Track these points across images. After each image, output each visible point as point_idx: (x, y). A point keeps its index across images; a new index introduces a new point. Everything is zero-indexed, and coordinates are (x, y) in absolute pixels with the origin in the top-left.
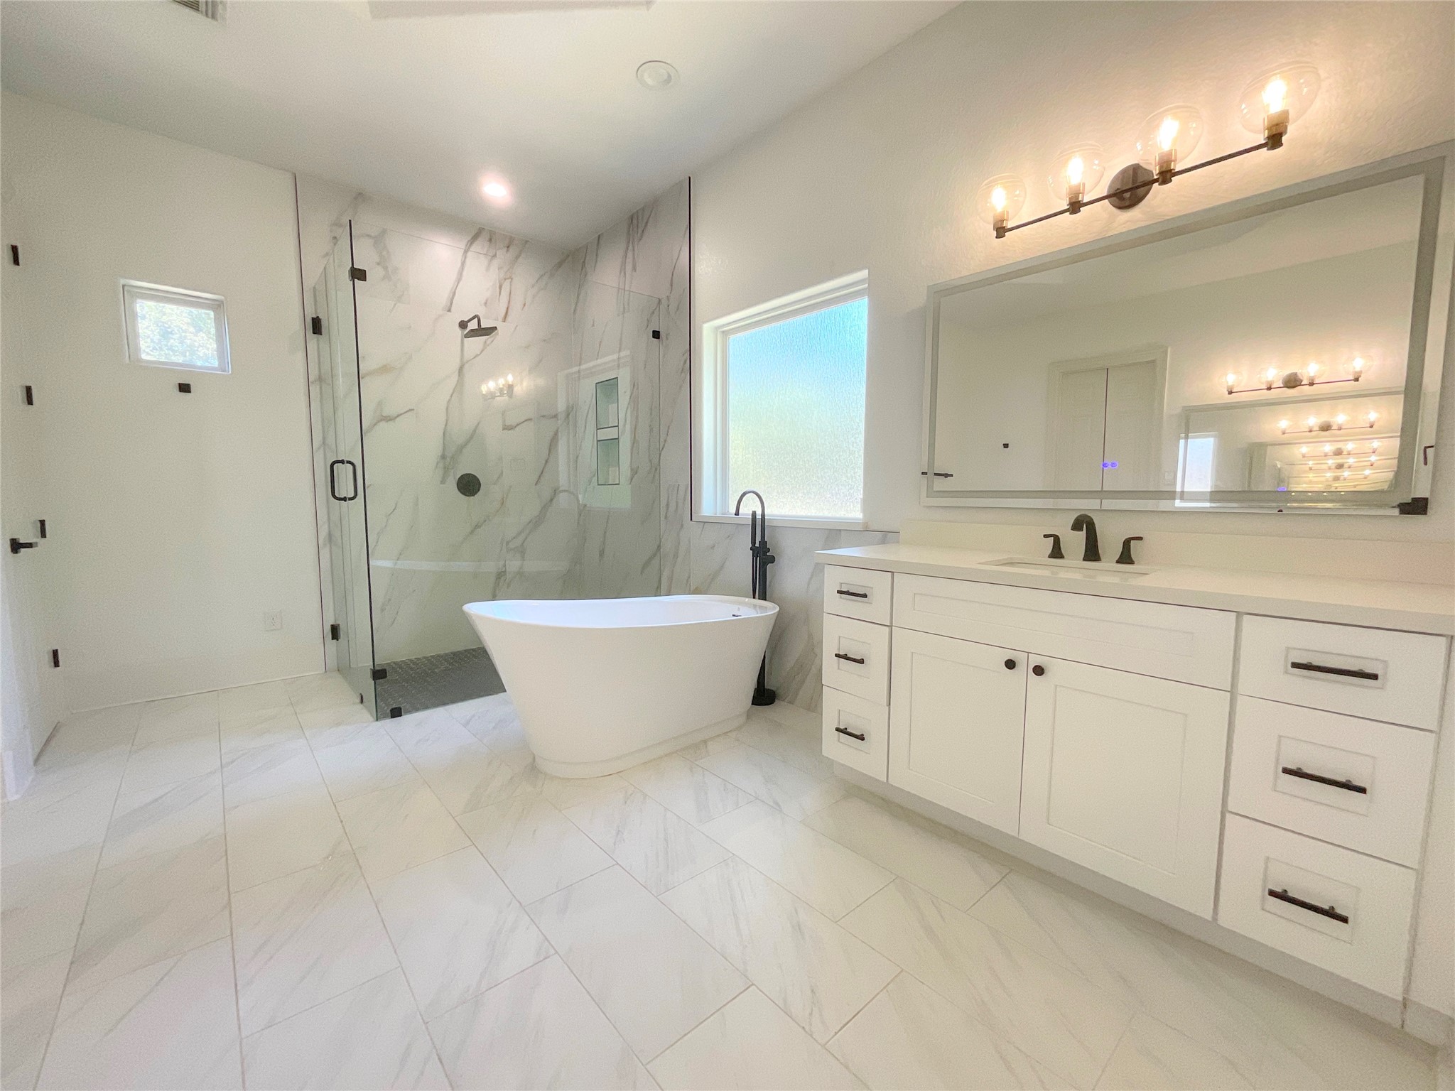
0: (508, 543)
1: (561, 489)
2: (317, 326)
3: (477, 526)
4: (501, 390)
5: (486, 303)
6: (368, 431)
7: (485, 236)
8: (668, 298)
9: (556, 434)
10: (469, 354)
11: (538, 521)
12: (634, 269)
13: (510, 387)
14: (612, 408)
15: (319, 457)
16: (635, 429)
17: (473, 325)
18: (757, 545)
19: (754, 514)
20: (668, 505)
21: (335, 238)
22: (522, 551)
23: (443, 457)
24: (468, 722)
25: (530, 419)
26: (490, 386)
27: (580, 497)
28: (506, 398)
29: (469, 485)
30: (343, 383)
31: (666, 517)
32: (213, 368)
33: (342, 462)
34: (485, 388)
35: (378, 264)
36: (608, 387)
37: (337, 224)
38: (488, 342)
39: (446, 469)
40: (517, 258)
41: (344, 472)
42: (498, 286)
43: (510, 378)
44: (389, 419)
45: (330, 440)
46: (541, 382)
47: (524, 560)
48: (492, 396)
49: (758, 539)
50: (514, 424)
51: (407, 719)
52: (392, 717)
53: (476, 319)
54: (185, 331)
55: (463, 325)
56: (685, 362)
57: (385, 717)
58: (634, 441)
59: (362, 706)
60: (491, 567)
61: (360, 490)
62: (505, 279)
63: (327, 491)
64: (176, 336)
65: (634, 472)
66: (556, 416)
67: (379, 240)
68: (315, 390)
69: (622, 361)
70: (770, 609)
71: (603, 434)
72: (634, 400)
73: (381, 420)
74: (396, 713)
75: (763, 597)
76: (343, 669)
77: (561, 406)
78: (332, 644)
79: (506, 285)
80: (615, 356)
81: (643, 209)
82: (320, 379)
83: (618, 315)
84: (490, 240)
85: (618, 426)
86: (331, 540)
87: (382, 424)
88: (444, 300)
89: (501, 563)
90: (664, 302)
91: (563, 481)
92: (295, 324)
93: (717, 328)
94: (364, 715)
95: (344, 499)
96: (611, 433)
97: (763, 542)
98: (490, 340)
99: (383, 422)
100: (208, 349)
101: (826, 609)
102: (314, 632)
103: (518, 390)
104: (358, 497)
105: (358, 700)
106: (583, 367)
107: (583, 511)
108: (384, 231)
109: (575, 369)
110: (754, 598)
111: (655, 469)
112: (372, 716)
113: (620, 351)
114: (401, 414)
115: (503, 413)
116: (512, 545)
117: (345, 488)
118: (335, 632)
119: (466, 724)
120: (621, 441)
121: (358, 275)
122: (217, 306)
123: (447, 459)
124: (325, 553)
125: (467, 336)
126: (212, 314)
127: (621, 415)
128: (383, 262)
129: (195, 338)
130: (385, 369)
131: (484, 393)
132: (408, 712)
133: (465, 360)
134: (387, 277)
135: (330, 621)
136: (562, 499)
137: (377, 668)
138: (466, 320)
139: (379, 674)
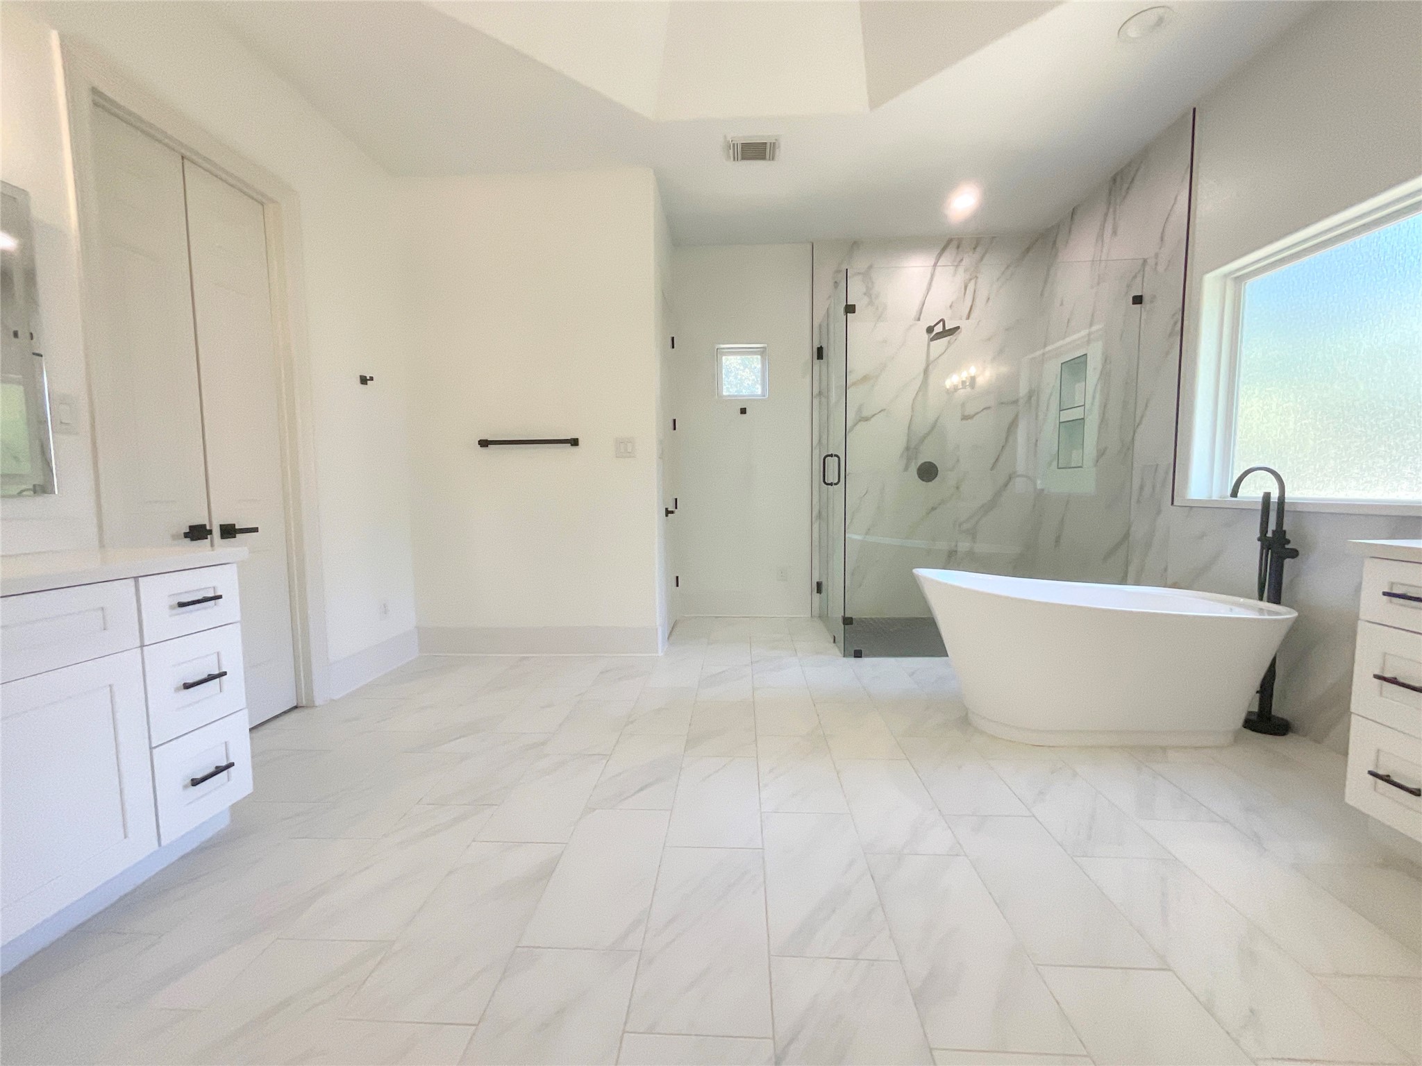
0: (960, 526)
1: (1018, 474)
2: (820, 353)
3: (933, 509)
4: (963, 382)
5: (951, 306)
6: (850, 431)
7: (955, 243)
8: (1157, 255)
9: (1017, 416)
10: (933, 355)
11: (991, 505)
12: (1115, 233)
13: (973, 379)
14: (1079, 386)
15: (816, 452)
16: (1105, 406)
17: (939, 329)
18: (1270, 534)
19: (1267, 496)
20: (1141, 488)
21: (836, 282)
22: (973, 534)
23: (907, 449)
24: (913, 673)
25: (989, 408)
26: (953, 380)
27: (1039, 482)
28: (969, 389)
29: (928, 472)
30: (835, 395)
31: (1138, 501)
32: (757, 396)
33: (831, 456)
34: (949, 383)
35: (865, 294)
36: (1076, 366)
37: (838, 271)
38: (952, 341)
39: (909, 460)
40: (982, 259)
41: (832, 463)
42: (963, 287)
43: (973, 370)
44: (867, 419)
45: (824, 441)
46: (1004, 369)
47: (974, 542)
48: (956, 389)
49: (1272, 526)
50: (973, 413)
51: (866, 661)
52: (855, 657)
53: (942, 322)
54: (738, 370)
55: (930, 330)
56: (1176, 323)
57: (849, 656)
58: (1103, 420)
59: (834, 644)
60: (943, 545)
61: (843, 476)
62: (971, 279)
63: (820, 477)
64: (733, 374)
65: (1101, 453)
66: (1015, 402)
67: (867, 275)
68: (816, 402)
69: (1092, 336)
70: (1285, 614)
71: (1067, 416)
72: (1105, 375)
73: (860, 421)
74: (858, 654)
75: (1276, 598)
76: (823, 616)
77: (1023, 391)
78: (816, 596)
79: (971, 286)
80: (1084, 333)
81: (1129, 165)
82: (820, 393)
83: (1092, 287)
84: (958, 247)
85: (1084, 405)
86: (820, 515)
87: (862, 424)
88: (914, 313)
89: (953, 544)
90: (1151, 262)
91: (1021, 467)
92: (806, 353)
93: (1226, 276)
94: (836, 652)
95: (831, 484)
96: (1076, 414)
97: (1280, 532)
98: (955, 338)
99: (862, 422)
100: (749, 380)
101: (1362, 616)
102: (805, 587)
103: (981, 381)
104: (840, 484)
105: (832, 641)
106: (1049, 348)
107: (1040, 494)
108: (870, 267)
109: (1039, 353)
110: (1261, 599)
111: (1127, 448)
112: (840, 650)
113: (1091, 325)
114: (876, 414)
115: (963, 405)
116: (965, 526)
117: (832, 477)
118: (819, 587)
119: (912, 674)
120: (1087, 421)
121: (850, 309)
122: (762, 352)
123: (910, 450)
124: (816, 526)
125: (932, 339)
126: (759, 357)
127: (1089, 396)
128: (868, 293)
129: (744, 374)
130: (865, 378)
131: (948, 387)
132: (867, 656)
133: (932, 358)
134: (871, 303)
135: (816, 579)
136: (1019, 485)
137: (846, 616)
138: (933, 325)
139: (847, 621)
